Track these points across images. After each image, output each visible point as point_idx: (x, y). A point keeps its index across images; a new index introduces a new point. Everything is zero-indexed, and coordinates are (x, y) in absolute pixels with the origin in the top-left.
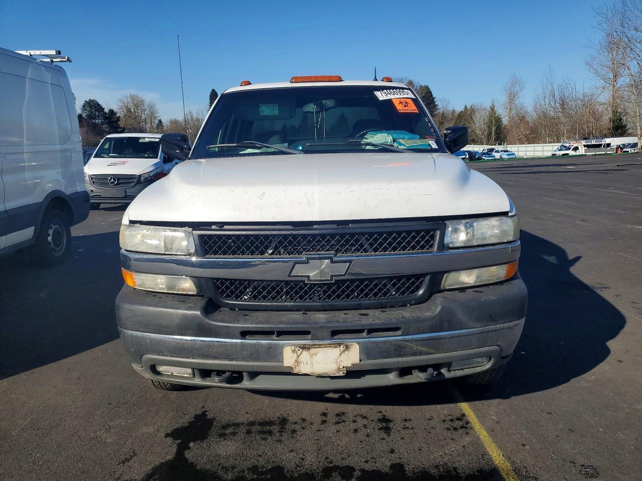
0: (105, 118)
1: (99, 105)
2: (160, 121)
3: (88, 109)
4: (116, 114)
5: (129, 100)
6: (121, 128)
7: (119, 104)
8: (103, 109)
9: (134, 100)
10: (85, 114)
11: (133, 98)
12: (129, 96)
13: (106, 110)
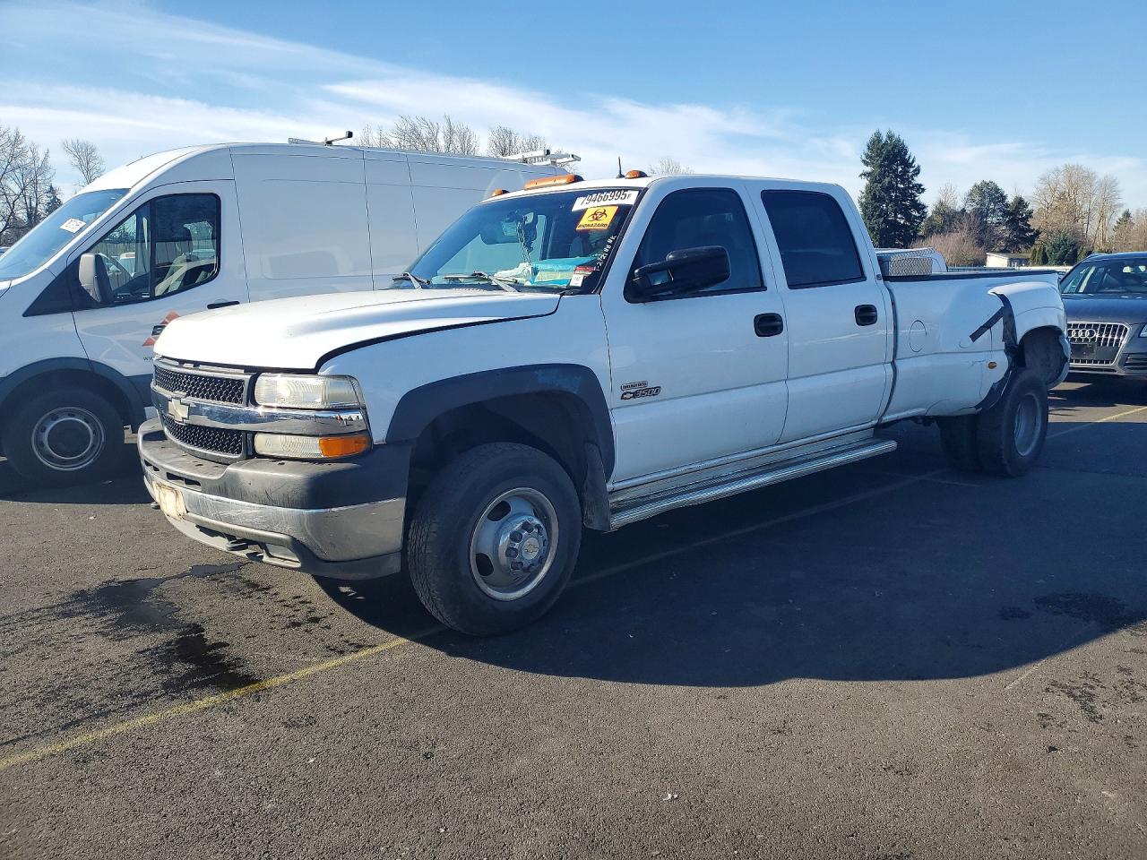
0: (1005, 214)
1: (997, 190)
2: (1127, 215)
3: (977, 198)
4: (1026, 206)
5: (1061, 177)
6: (1032, 231)
7: (1039, 185)
8: (1003, 198)
9: (1070, 177)
10: (971, 208)
11: (1069, 171)
12: (1062, 169)
13: (1010, 200)
